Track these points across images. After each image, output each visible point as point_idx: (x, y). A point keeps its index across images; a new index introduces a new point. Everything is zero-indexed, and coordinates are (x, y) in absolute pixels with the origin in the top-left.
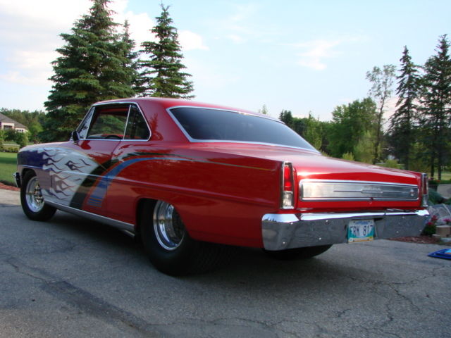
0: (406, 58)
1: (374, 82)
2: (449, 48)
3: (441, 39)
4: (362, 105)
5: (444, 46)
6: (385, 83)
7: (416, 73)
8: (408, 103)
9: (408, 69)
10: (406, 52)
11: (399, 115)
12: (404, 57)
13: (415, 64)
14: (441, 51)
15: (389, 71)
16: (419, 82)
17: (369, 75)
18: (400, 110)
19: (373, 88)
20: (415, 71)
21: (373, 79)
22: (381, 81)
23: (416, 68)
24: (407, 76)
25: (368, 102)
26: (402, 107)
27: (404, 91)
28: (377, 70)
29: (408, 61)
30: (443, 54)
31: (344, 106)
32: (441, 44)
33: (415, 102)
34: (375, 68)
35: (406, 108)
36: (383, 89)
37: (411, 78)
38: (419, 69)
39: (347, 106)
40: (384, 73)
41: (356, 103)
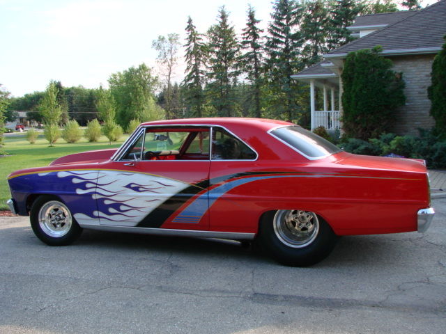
0: (190, 27)
1: (160, 51)
2: (228, 18)
3: (221, 10)
4: (138, 71)
5: (224, 17)
6: (170, 51)
7: (201, 41)
8: (196, 69)
9: (193, 37)
10: (190, 21)
11: (188, 80)
12: (188, 27)
13: (198, 33)
14: (221, 20)
15: (173, 39)
16: (204, 48)
17: (154, 44)
18: (189, 76)
19: (160, 56)
20: (200, 39)
21: (159, 47)
22: (167, 49)
23: (200, 37)
24: (192, 44)
25: (143, 68)
26: (191, 73)
27: (191, 58)
28: (162, 39)
29: (193, 30)
30: (224, 23)
31: (119, 73)
32: (221, 15)
33: (202, 68)
34: (159, 38)
35: (194, 74)
36: (169, 57)
37: (196, 46)
38: (203, 37)
39: (122, 73)
40: (168, 41)
41: (132, 70)
